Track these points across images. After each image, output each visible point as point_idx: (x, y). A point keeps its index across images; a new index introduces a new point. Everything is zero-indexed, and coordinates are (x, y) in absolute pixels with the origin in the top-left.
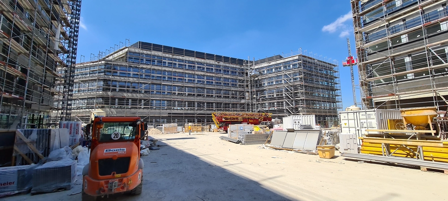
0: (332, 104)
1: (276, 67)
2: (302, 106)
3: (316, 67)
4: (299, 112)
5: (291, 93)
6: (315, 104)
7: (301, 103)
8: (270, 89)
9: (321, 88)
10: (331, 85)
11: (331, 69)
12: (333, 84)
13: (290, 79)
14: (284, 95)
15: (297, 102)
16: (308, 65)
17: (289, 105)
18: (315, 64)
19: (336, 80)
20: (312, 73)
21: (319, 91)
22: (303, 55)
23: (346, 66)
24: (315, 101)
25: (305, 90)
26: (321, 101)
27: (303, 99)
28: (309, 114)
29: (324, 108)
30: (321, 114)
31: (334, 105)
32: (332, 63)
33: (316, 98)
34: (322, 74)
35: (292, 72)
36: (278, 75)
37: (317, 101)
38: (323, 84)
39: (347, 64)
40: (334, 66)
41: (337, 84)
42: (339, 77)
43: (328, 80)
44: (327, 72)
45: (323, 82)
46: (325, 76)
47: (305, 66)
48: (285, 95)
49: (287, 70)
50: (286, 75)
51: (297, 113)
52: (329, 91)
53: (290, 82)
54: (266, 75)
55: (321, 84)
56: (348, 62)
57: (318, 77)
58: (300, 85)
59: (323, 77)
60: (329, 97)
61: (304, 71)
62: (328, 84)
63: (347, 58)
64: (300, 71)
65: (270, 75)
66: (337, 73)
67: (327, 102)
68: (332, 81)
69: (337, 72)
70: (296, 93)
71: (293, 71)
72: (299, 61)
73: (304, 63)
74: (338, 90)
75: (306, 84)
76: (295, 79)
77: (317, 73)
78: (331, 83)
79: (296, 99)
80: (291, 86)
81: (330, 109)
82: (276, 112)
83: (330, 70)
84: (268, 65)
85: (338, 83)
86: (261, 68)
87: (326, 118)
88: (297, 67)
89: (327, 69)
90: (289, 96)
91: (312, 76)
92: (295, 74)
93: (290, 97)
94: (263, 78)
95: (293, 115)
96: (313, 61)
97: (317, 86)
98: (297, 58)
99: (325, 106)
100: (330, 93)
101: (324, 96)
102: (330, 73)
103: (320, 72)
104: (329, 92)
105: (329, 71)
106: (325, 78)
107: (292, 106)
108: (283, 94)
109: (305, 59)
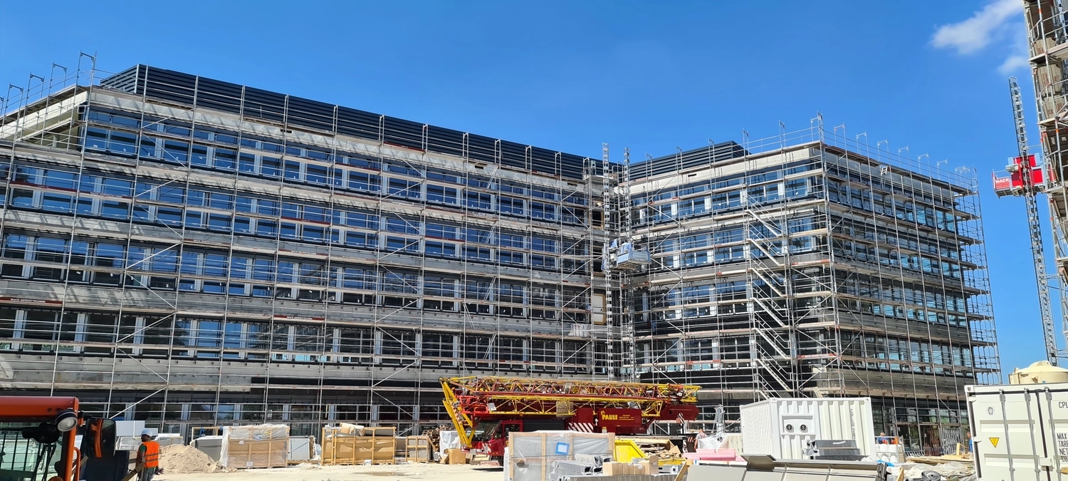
0: (955, 353)
1: (716, 190)
2: (827, 356)
3: (884, 194)
4: (813, 384)
5: (781, 303)
6: (882, 350)
7: (824, 343)
8: (692, 281)
9: (908, 285)
10: (947, 274)
11: (946, 206)
12: (958, 267)
13: (777, 241)
14: (750, 310)
15: (804, 339)
16: (849, 185)
17: (772, 352)
18: (878, 183)
19: (970, 253)
20: (868, 220)
21: (897, 295)
22: (830, 144)
23: (1009, 193)
24: (883, 336)
25: (840, 290)
26: (905, 339)
27: (832, 330)
28: (855, 392)
29: (919, 370)
30: (910, 395)
31: (962, 357)
32: (950, 182)
33: (885, 327)
34: (908, 227)
35: (784, 213)
36: (727, 223)
37: (891, 337)
38: (916, 265)
39: (1014, 185)
40: (959, 191)
41: (974, 267)
42: (981, 239)
43: (936, 252)
44: (930, 217)
45: (915, 259)
46: (924, 234)
47: (839, 189)
48: (757, 307)
49: (765, 205)
50: (758, 224)
51: (805, 386)
52: (939, 296)
53: (775, 257)
54: (674, 224)
55: (906, 265)
56: (1017, 176)
57: (892, 239)
58: (817, 270)
59: (912, 237)
60: (942, 321)
61: (835, 212)
62: (937, 266)
63: (1011, 159)
64: (816, 212)
65: (694, 226)
66: (971, 221)
67: (934, 342)
68: (952, 254)
69: (974, 217)
70: (802, 302)
71: (790, 209)
72: (811, 168)
73: (835, 176)
74: (977, 293)
75: (844, 266)
76: (798, 243)
77: (887, 222)
78: (950, 263)
79: (802, 326)
80: (782, 272)
81: (947, 373)
82: (718, 380)
83: (945, 211)
84: (685, 180)
85: (979, 264)
86: (655, 192)
87: (932, 412)
88: (806, 194)
89: (931, 207)
90: (773, 316)
91: (870, 233)
92: (795, 223)
93: (776, 319)
94: (663, 233)
95: (791, 395)
96: (870, 171)
97: (891, 275)
98: (804, 155)
99: (926, 359)
100: (943, 305)
101: (922, 318)
102: (945, 222)
103: (900, 216)
104: (939, 302)
105: (940, 214)
106: (923, 240)
107: (783, 356)
108: (745, 304)
109: (837, 161)
